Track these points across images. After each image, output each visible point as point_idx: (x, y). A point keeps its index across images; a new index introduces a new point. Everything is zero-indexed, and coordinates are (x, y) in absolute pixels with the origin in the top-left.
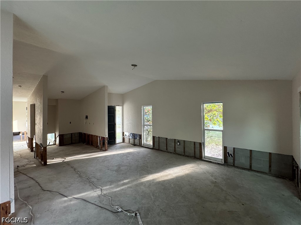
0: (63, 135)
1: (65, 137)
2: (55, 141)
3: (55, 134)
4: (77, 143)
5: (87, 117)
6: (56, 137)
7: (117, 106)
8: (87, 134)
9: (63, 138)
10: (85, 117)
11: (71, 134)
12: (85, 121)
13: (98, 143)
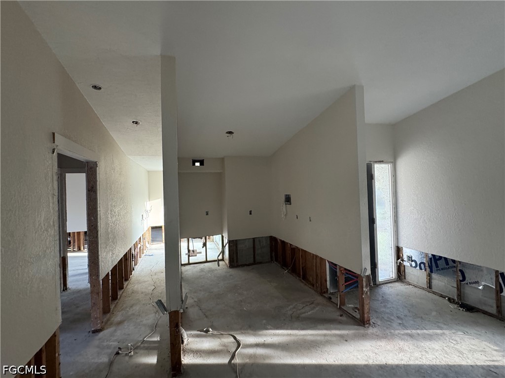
0: (236, 240)
1: (240, 246)
2: (223, 252)
3: (223, 237)
4: (267, 262)
5: (288, 200)
6: (225, 245)
7: (376, 162)
8: (291, 245)
9: (237, 249)
10: (283, 198)
11: (254, 239)
12: (284, 209)
13: (326, 281)
